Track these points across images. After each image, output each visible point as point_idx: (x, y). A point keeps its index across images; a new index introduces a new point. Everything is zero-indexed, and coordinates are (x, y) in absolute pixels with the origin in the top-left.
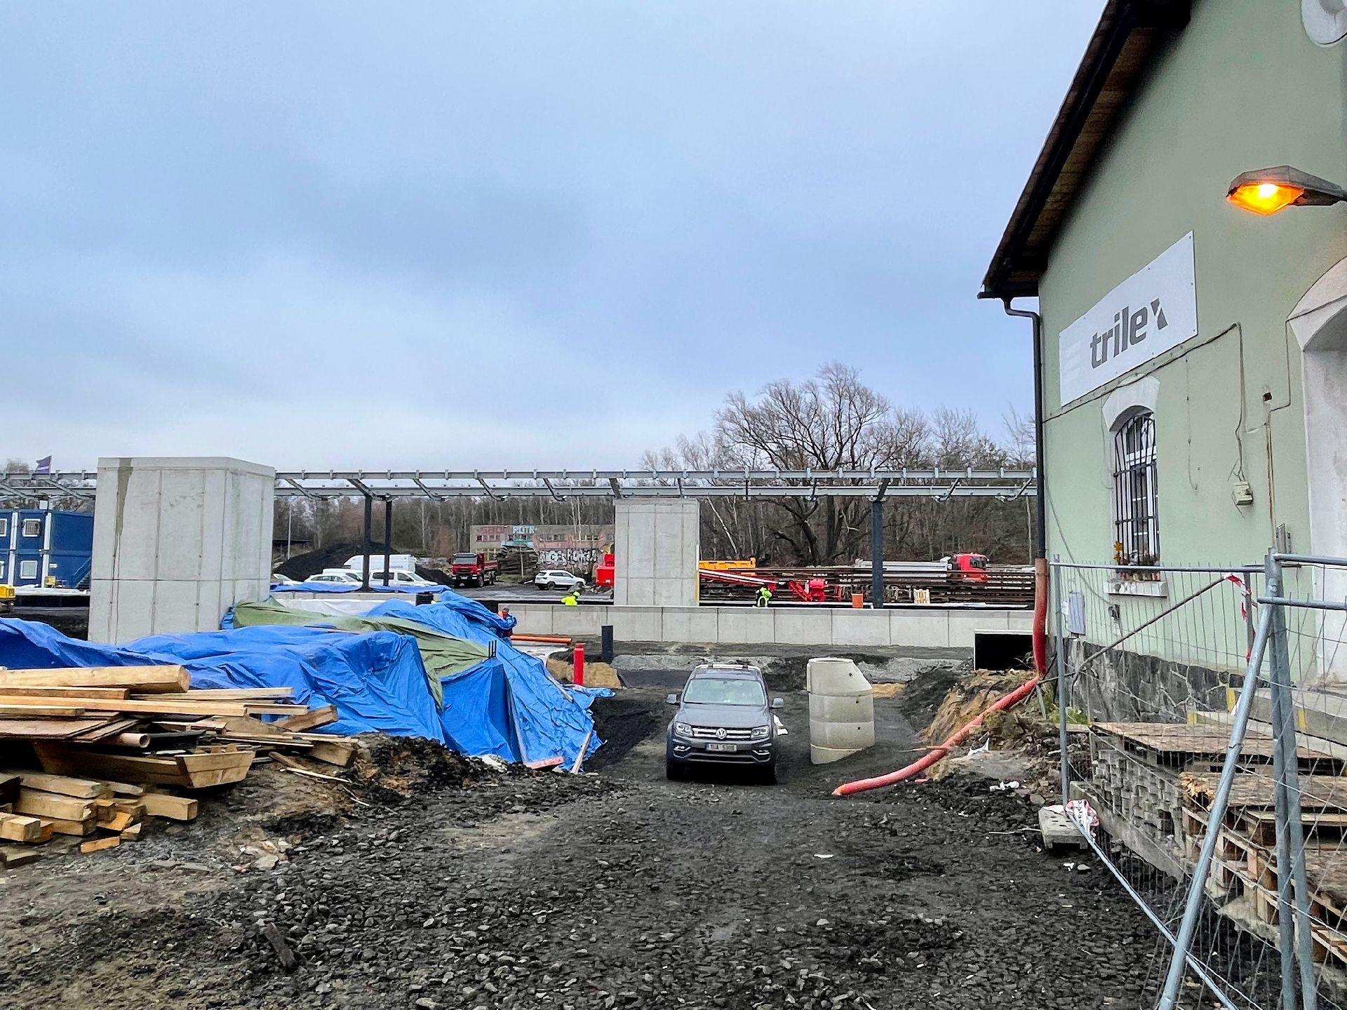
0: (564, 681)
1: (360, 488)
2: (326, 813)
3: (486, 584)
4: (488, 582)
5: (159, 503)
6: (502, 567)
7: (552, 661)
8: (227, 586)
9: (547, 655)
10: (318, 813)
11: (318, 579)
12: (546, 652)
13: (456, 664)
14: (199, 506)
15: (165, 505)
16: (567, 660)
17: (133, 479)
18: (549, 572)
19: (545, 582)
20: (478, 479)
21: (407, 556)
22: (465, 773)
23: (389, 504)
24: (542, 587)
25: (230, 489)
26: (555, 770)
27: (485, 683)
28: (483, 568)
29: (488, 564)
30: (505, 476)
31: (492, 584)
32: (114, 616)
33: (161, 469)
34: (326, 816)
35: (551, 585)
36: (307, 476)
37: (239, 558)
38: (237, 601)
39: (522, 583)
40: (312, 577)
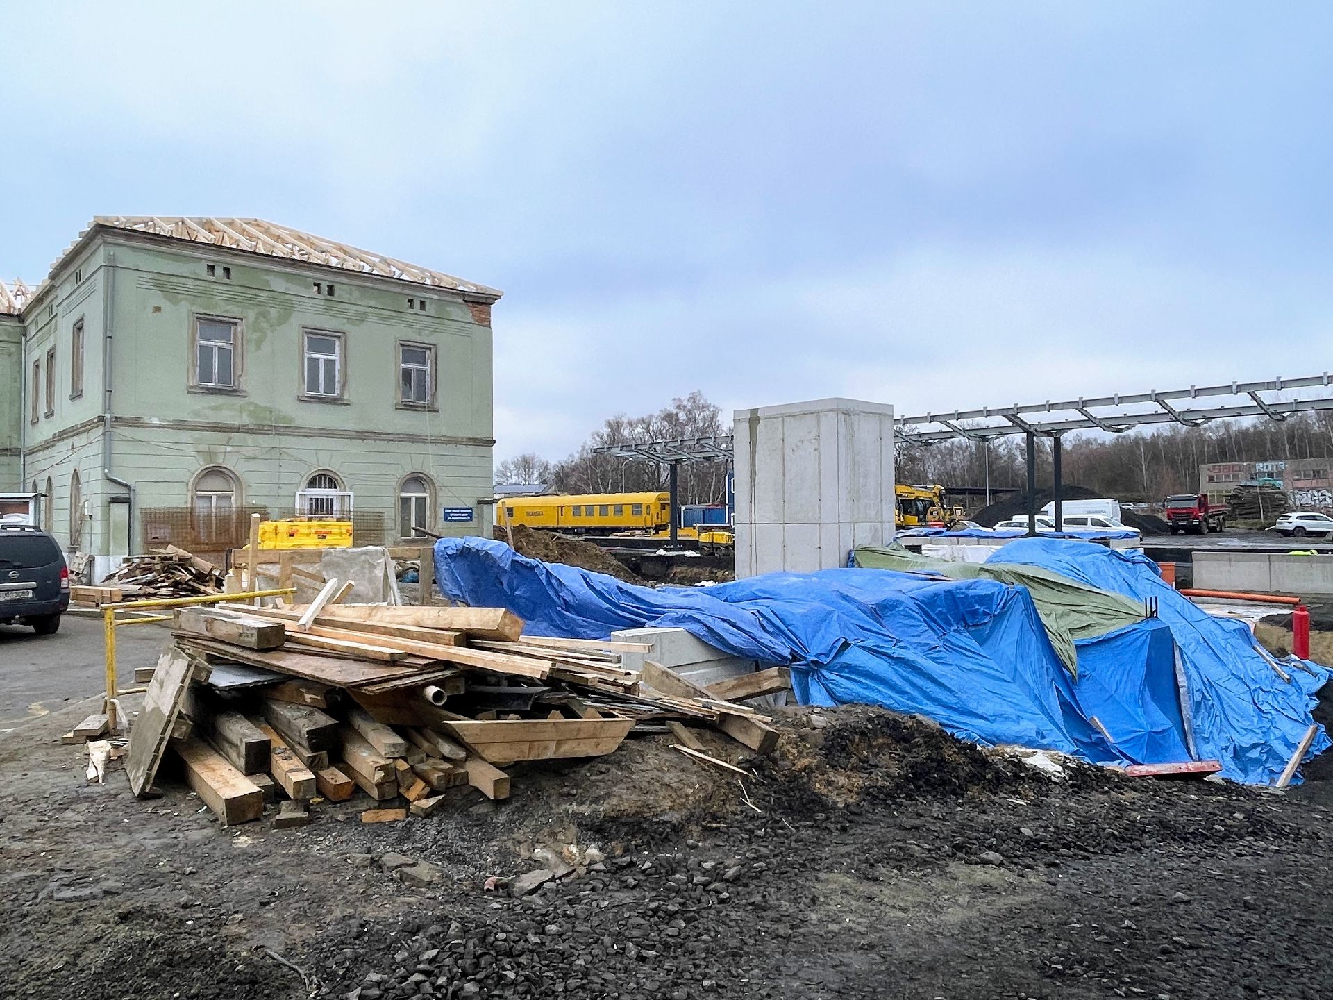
0: (1280, 653)
1: (1018, 424)
2: (666, 818)
3: (1212, 530)
4: (1215, 528)
5: (783, 448)
6: (1238, 511)
7: (1261, 626)
8: (846, 529)
9: (1256, 618)
10: (656, 816)
11: (1007, 525)
12: (1257, 614)
13: (1101, 624)
14: (815, 450)
15: (788, 451)
16: (1285, 626)
17: (761, 427)
18: (1294, 515)
19: (1290, 527)
20: (1156, 400)
21: (1110, 500)
22: (973, 779)
23: (1057, 442)
24: (1286, 534)
25: (843, 431)
26: (1209, 778)
27: (1140, 648)
28: (1206, 512)
29: (1213, 508)
30: (1193, 394)
31: (1221, 531)
32: (754, 558)
33: (783, 417)
34: (666, 822)
35: (1298, 532)
36: (960, 416)
37: (858, 500)
38: (857, 544)
39: (1262, 529)
40: (1000, 523)
